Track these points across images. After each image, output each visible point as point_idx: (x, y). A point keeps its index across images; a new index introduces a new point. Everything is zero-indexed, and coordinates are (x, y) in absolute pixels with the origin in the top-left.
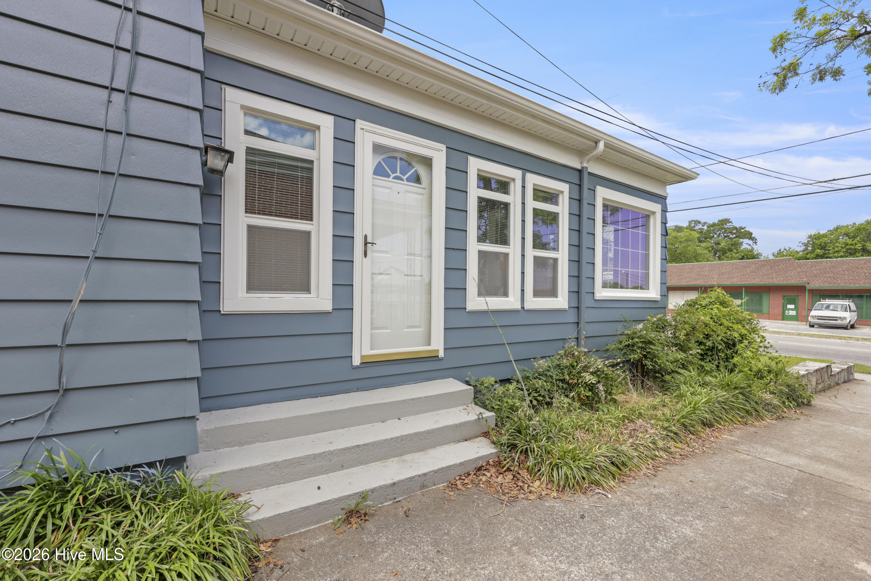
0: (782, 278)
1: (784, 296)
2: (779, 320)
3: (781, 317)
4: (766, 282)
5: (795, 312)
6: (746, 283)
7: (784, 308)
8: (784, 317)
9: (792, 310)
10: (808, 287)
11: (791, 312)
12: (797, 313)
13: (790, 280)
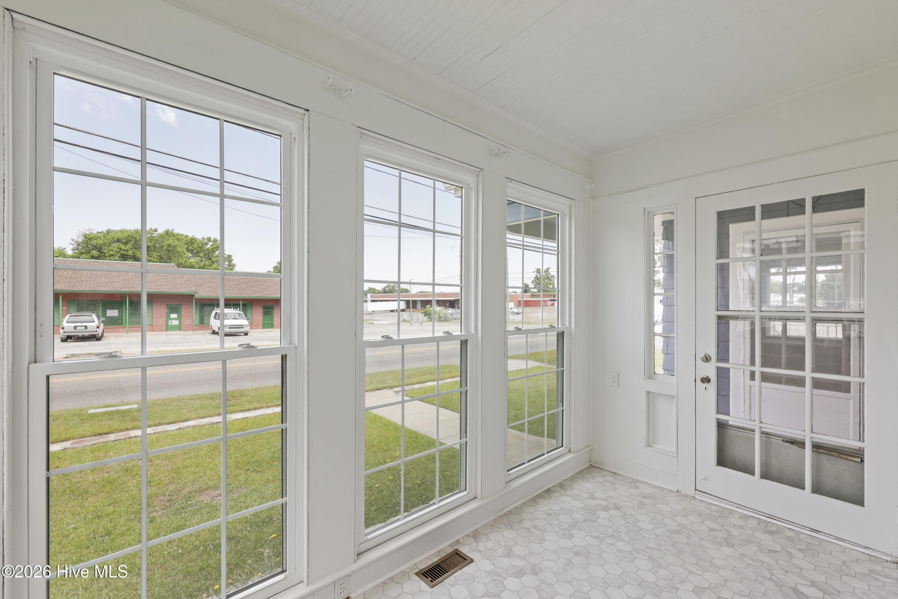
0: (171, 286)
1: (167, 305)
2: (164, 331)
3: (165, 328)
4: (156, 290)
5: (178, 321)
6: (132, 290)
7: (168, 318)
8: (168, 328)
9: (175, 319)
10: (197, 296)
11: (173, 321)
12: (180, 322)
13: (179, 288)
